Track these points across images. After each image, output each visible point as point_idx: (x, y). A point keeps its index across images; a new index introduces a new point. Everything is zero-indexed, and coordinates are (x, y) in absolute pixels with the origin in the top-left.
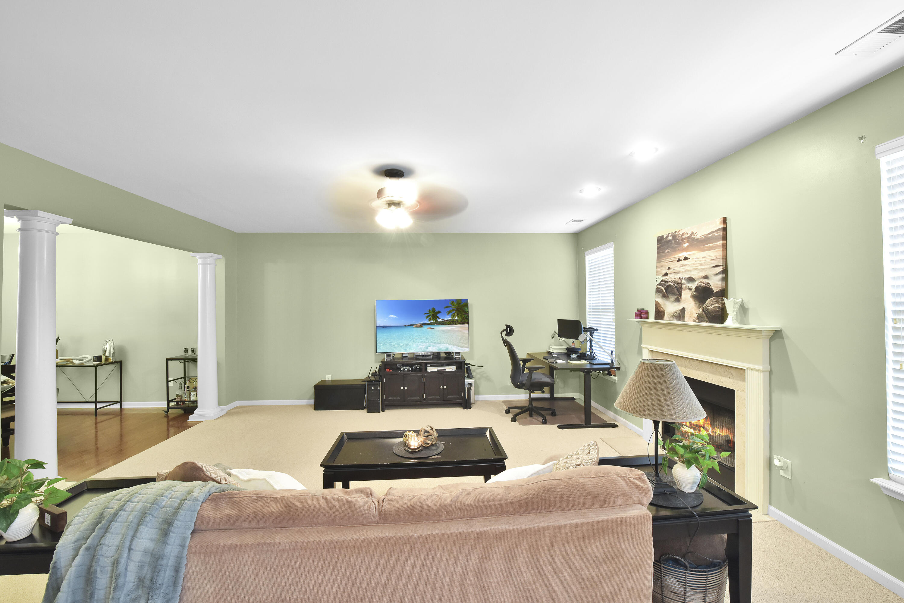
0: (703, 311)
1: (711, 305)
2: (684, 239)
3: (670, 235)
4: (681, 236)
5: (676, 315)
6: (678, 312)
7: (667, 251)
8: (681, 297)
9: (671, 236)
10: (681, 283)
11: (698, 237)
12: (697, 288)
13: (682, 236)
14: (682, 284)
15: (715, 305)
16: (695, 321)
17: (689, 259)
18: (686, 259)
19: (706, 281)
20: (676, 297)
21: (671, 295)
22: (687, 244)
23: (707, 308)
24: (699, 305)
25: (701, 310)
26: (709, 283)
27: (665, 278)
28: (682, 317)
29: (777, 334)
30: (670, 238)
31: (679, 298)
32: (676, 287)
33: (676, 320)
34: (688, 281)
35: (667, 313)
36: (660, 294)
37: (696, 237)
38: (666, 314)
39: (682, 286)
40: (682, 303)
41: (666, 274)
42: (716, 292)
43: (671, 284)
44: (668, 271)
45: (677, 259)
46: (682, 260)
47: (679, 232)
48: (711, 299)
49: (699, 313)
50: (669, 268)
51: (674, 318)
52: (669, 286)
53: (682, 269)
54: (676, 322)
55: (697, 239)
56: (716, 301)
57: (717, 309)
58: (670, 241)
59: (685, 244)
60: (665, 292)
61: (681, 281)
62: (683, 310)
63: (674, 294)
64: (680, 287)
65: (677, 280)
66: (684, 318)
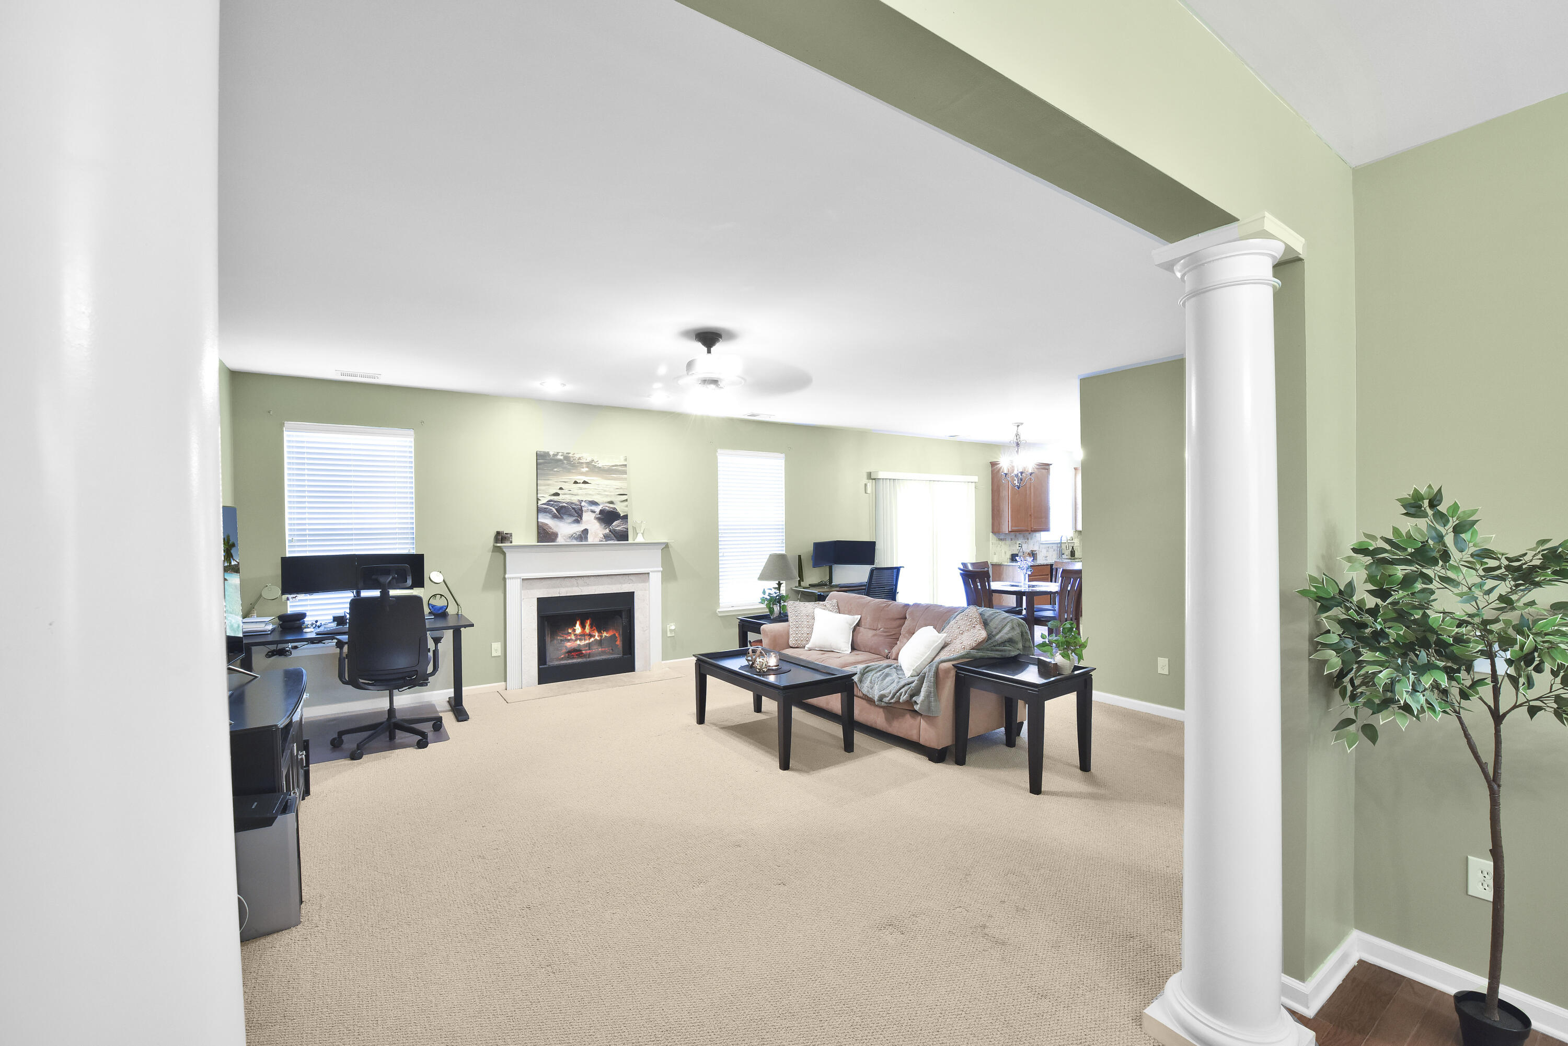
0: (610, 531)
2: (582, 463)
3: (560, 454)
6: (578, 533)
7: (555, 470)
8: (581, 518)
9: (562, 455)
10: (580, 505)
11: (600, 465)
12: (602, 512)
13: (578, 460)
14: (582, 507)
15: (623, 527)
16: (602, 541)
18: (585, 482)
19: (611, 506)
20: (574, 518)
23: (614, 529)
25: (607, 531)
27: (555, 498)
28: (585, 538)
29: (666, 546)
30: (560, 457)
32: (573, 508)
33: (575, 541)
35: (561, 534)
36: (548, 514)
38: (559, 536)
40: (583, 525)
41: (557, 494)
43: (566, 505)
44: (559, 492)
46: (580, 483)
47: (574, 454)
49: (605, 533)
50: (561, 489)
51: (572, 539)
52: (563, 507)
53: (580, 492)
54: (575, 542)
58: (560, 460)
59: (583, 468)
60: (556, 512)
62: (586, 531)
63: (571, 515)
64: (580, 510)
65: (574, 502)
66: (586, 539)
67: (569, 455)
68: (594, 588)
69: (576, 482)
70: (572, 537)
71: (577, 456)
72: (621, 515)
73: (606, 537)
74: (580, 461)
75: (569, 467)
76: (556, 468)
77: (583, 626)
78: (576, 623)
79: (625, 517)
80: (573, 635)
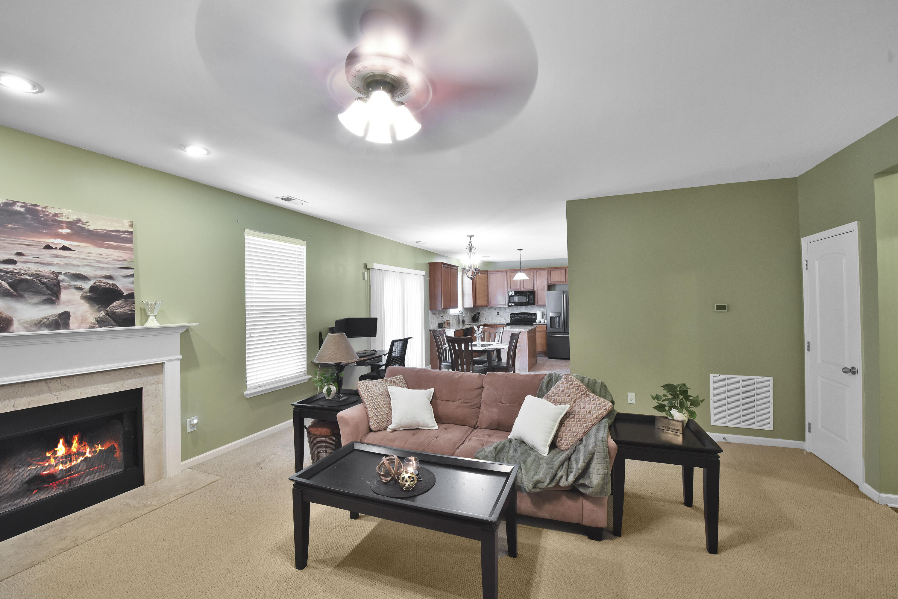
0: (107, 314)
1: (120, 307)
2: (62, 222)
3: (19, 205)
4: (51, 215)
5: (48, 322)
6: (51, 318)
7: (9, 228)
8: (57, 298)
9: (22, 207)
10: (57, 279)
11: (92, 227)
12: (93, 289)
13: (53, 217)
14: (59, 282)
15: (127, 308)
16: (93, 327)
17: (74, 250)
18: (64, 248)
19: (109, 281)
20: (44, 297)
21: (30, 293)
22: (69, 231)
23: (113, 311)
24: (99, 308)
25: (102, 314)
26: (115, 285)
28: (64, 324)
29: (187, 332)
31: (54, 299)
32: (43, 283)
33: (46, 329)
34: (73, 278)
37: (87, 228)
38: (15, 323)
39: (59, 283)
41: (11, 262)
42: (127, 295)
43: (30, 278)
45: (45, 245)
46: (56, 248)
47: (45, 208)
48: (120, 301)
49: (99, 317)
50: (19, 255)
51: (41, 326)
52: (22, 281)
54: (46, 331)
55: (89, 231)
56: (126, 304)
57: (130, 312)
58: (19, 214)
59: (62, 228)
60: (11, 288)
61: (57, 276)
62: (66, 316)
63: (38, 292)
64: (55, 285)
65: (44, 273)
66: (66, 325)
67: (37, 208)
68: (79, 390)
69: (48, 247)
70: (40, 324)
71: (52, 211)
72: (125, 294)
73: (101, 322)
74: (57, 218)
75: (37, 225)
76: (9, 223)
77: (68, 444)
78: (58, 442)
79: (131, 297)
80: (52, 460)
